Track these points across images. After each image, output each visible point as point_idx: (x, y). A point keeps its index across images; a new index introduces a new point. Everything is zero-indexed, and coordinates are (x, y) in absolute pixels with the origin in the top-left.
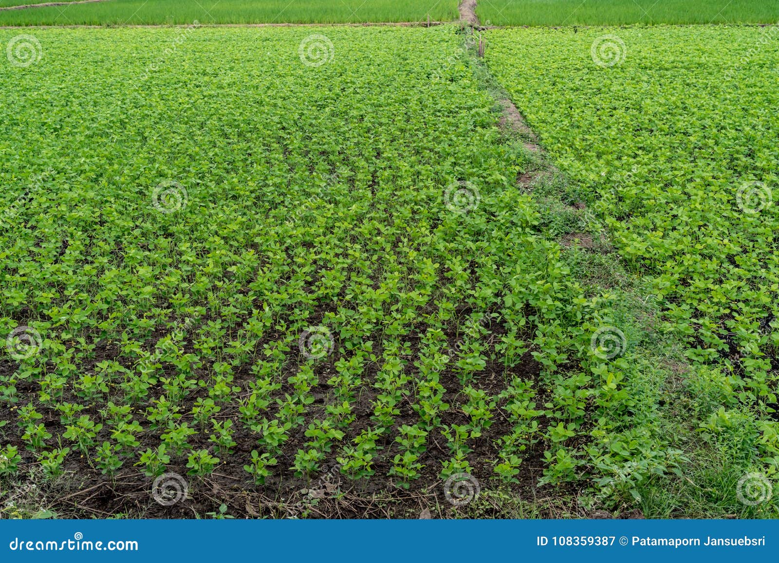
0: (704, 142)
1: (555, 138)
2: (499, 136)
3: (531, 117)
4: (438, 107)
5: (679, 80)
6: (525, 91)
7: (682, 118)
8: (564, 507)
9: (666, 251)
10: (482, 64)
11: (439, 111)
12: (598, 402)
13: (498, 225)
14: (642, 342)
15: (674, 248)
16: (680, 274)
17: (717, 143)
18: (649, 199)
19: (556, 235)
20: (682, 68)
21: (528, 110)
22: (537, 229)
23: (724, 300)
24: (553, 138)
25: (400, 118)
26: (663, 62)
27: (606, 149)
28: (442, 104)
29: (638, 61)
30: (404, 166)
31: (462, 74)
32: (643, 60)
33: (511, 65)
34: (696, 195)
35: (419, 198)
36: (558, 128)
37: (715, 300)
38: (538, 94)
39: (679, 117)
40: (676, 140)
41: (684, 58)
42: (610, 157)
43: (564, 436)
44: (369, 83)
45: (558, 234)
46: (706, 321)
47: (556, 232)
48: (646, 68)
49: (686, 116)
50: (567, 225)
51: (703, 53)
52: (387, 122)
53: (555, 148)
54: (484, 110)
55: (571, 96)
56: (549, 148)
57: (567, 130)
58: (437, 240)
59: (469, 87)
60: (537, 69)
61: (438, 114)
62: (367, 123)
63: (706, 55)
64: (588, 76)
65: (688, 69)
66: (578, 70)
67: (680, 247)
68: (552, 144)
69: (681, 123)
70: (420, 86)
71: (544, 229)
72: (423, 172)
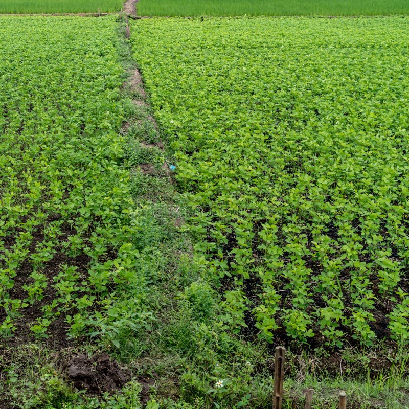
0: (261, 99)
1: (161, 96)
2: (118, 95)
3: (149, 82)
4: (84, 74)
5: (260, 56)
6: (151, 63)
7: (254, 82)
8: (78, 353)
9: (209, 176)
10: (128, 43)
11: (84, 77)
12: (116, 280)
13: (94, 157)
14: (163, 238)
15: (215, 173)
16: (213, 191)
17: (271, 100)
18: (211, 139)
19: (133, 165)
20: (265, 47)
21: (148, 77)
22: (120, 161)
23: (237, 209)
24: (159, 96)
25: (54, 83)
26: (254, 43)
27: (194, 104)
28: (88, 72)
29: (237, 42)
30: (45, 116)
31: (108, 50)
32: (241, 41)
33: (148, 45)
34: (243, 136)
35: (47, 139)
36: (165, 89)
37: (231, 209)
38: (161, 65)
39: (252, 81)
40: (243, 98)
41: (269, 40)
42: (194, 110)
43: (86, 304)
44: (40, 57)
45: (134, 164)
46: (218, 224)
47: (133, 163)
48: (242, 47)
49: (257, 80)
50: (142, 158)
51: (284, 36)
52: (44, 85)
53: (159, 103)
54: (114, 77)
55: (182, 66)
56: (154, 103)
57: (171, 91)
58: (49, 169)
59: (110, 60)
60: (165, 47)
61: (83, 79)
62: (29, 86)
63: (285, 38)
64: (199, 53)
65: (269, 47)
66: (194, 48)
67: (219, 172)
68: (157, 101)
69: (252, 86)
70: (77, 59)
71: (125, 160)
72: (56, 121)
